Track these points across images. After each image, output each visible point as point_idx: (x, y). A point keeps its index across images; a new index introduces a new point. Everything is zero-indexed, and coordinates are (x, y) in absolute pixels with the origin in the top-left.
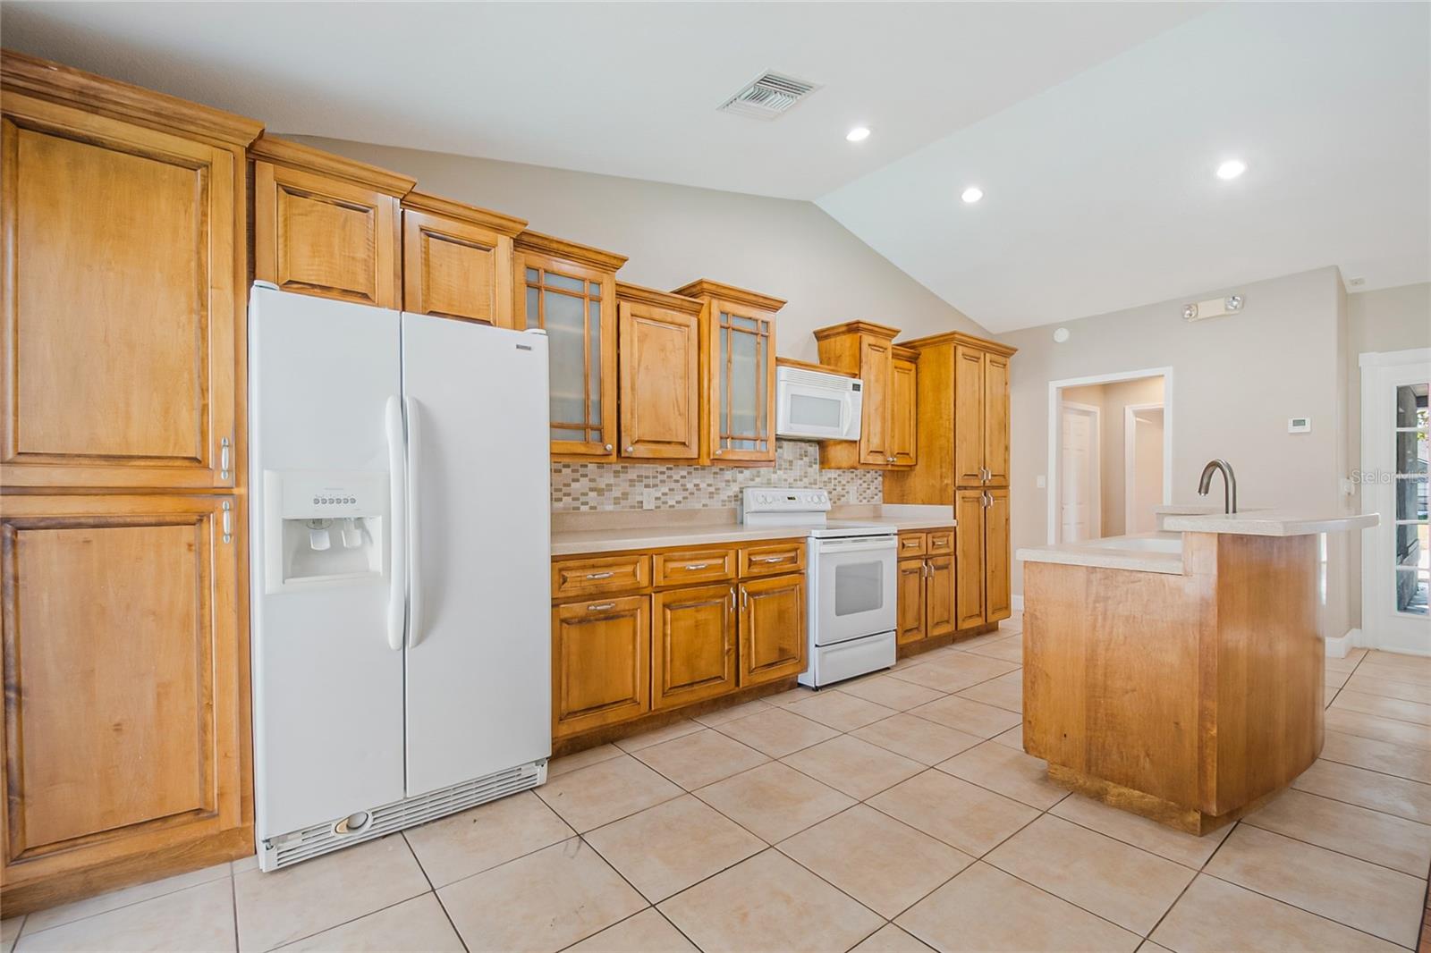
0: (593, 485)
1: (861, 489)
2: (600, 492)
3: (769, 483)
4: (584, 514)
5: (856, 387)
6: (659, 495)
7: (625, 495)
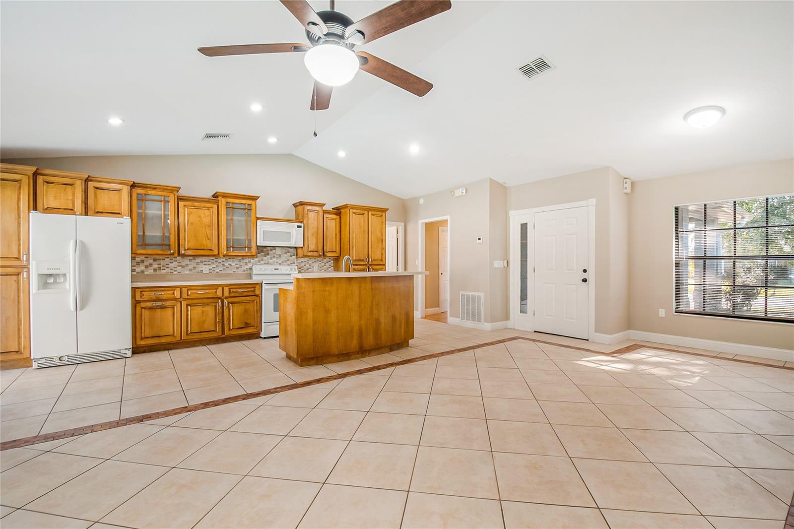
0: (179, 264)
1: (320, 266)
2: (183, 267)
3: (268, 263)
4: (175, 274)
5: (299, 227)
6: (211, 268)
7: (194, 268)
